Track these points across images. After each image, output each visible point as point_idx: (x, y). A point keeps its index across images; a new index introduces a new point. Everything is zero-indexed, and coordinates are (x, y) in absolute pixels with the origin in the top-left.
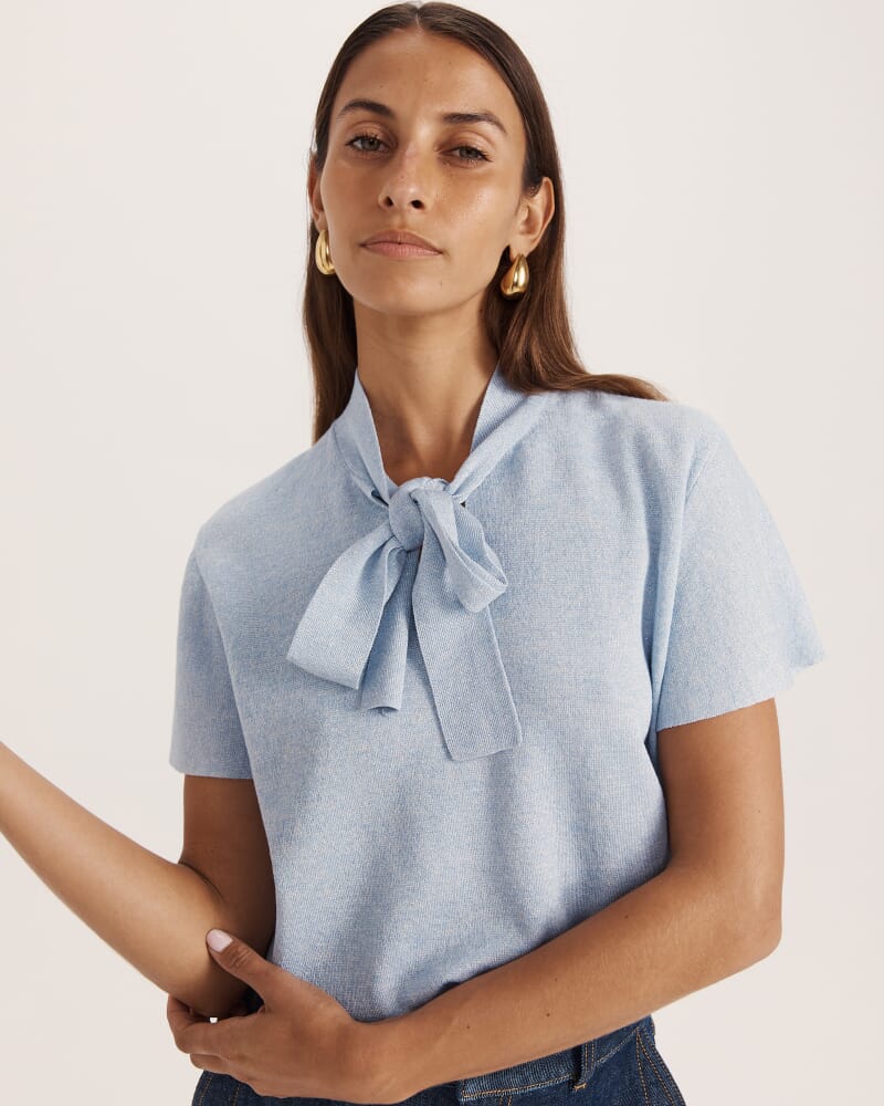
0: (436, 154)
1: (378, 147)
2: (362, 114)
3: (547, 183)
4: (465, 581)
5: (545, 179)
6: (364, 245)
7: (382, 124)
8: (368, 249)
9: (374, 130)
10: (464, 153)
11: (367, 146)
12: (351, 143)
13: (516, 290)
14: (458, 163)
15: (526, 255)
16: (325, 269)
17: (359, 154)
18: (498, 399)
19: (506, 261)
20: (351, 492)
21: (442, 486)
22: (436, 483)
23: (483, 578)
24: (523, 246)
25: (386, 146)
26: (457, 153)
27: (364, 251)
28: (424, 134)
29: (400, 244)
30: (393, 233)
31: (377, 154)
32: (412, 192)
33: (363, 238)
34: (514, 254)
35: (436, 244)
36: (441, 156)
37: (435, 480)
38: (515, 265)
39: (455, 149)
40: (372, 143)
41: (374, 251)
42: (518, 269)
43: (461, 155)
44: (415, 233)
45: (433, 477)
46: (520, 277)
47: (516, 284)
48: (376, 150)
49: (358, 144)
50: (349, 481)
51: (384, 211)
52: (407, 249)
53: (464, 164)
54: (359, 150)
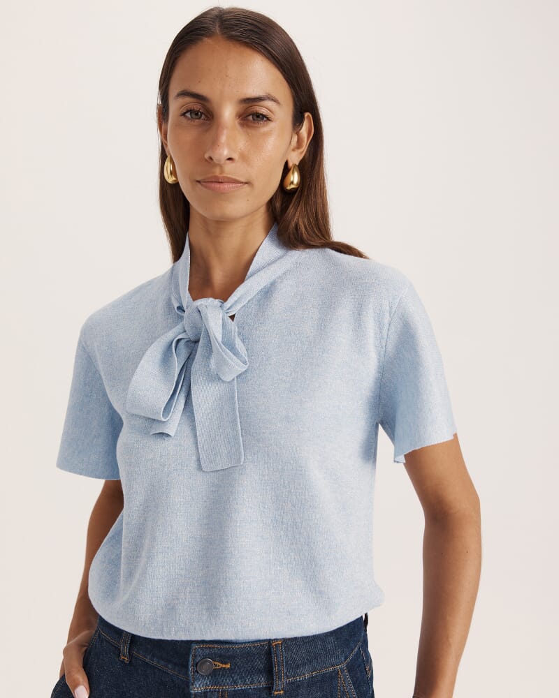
0: (237, 122)
1: (201, 116)
2: (188, 99)
3: (308, 116)
4: (222, 362)
5: (307, 114)
6: (199, 182)
7: (202, 104)
8: (202, 185)
9: (197, 107)
10: (255, 118)
11: (194, 116)
12: (184, 114)
13: (292, 186)
14: (252, 125)
15: (297, 164)
16: (170, 180)
17: (189, 122)
18: (268, 250)
19: (286, 170)
20: (169, 303)
21: (220, 304)
22: (217, 302)
23: (232, 360)
24: (295, 158)
25: (206, 116)
26: (251, 118)
27: (199, 185)
28: (228, 113)
29: (221, 182)
30: (216, 177)
31: (201, 121)
32: (226, 153)
33: (199, 178)
34: (290, 164)
35: (243, 180)
36: (242, 122)
37: (217, 300)
38: (292, 170)
39: (249, 115)
40: (197, 114)
41: (206, 187)
42: (293, 173)
43: (254, 120)
44: (229, 176)
45: (215, 298)
46: (295, 178)
47: (292, 183)
48: (199, 118)
49: (188, 115)
50: (170, 299)
51: (209, 163)
52: (226, 186)
53: (256, 125)
54: (189, 119)
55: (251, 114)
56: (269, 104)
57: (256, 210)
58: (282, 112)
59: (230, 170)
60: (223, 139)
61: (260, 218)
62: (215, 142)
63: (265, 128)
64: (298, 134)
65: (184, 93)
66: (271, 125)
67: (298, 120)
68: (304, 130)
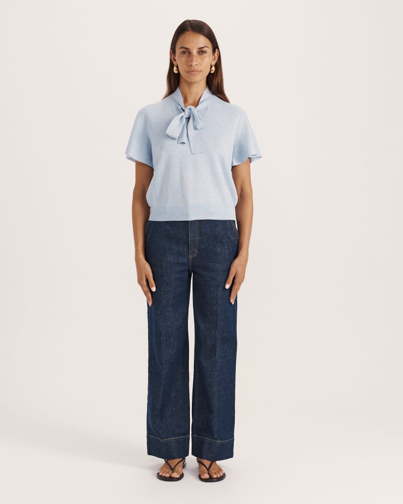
0: (197, 54)
2: (183, 49)
5: (216, 49)
6: (187, 72)
7: (187, 50)
12: (182, 53)
13: (213, 72)
15: (214, 64)
16: (175, 72)
17: (183, 55)
18: (207, 94)
19: (211, 67)
20: (177, 109)
24: (214, 63)
26: (201, 53)
28: (195, 52)
30: (192, 70)
31: (187, 54)
32: (195, 63)
34: (212, 65)
35: (200, 70)
36: (199, 54)
40: (185, 53)
46: (213, 68)
51: (191, 66)
52: (195, 73)
53: (203, 54)
55: (201, 51)
56: (206, 48)
57: (202, 80)
58: (209, 50)
59: (196, 68)
60: (194, 60)
61: (204, 82)
62: (192, 61)
63: (205, 55)
64: (214, 55)
65: (182, 48)
66: (207, 54)
67: (214, 51)
68: (216, 55)
